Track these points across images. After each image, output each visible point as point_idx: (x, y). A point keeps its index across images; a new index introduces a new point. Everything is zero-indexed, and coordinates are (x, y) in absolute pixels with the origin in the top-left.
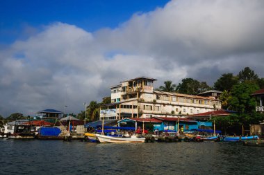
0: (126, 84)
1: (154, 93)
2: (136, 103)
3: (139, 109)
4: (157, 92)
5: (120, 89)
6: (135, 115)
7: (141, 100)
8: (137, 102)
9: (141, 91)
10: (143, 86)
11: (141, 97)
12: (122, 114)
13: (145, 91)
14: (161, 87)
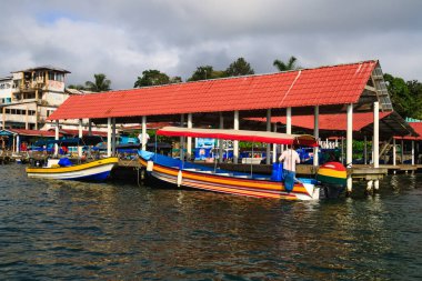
0: (19, 76)
1: (66, 92)
2: (33, 107)
3: (39, 115)
4: (71, 91)
5: (11, 83)
6: (31, 126)
7: (43, 102)
8: (35, 105)
9: (44, 88)
10: (48, 81)
11: (44, 97)
12: (7, 123)
13: (50, 88)
14: (88, 83)
